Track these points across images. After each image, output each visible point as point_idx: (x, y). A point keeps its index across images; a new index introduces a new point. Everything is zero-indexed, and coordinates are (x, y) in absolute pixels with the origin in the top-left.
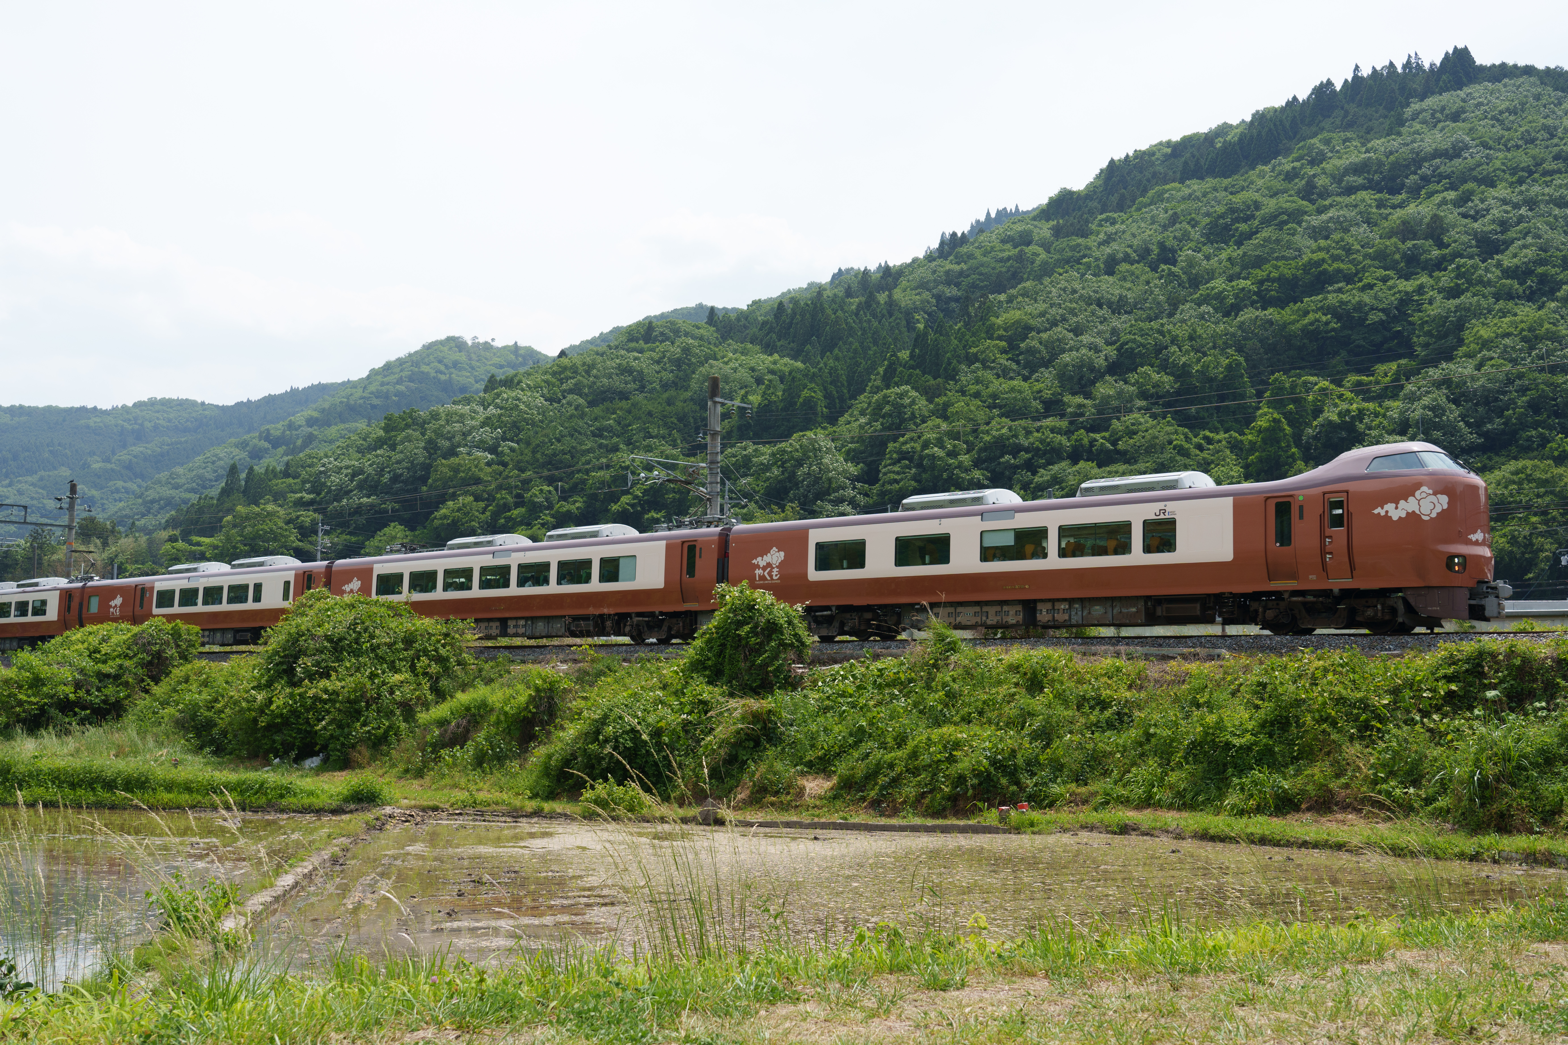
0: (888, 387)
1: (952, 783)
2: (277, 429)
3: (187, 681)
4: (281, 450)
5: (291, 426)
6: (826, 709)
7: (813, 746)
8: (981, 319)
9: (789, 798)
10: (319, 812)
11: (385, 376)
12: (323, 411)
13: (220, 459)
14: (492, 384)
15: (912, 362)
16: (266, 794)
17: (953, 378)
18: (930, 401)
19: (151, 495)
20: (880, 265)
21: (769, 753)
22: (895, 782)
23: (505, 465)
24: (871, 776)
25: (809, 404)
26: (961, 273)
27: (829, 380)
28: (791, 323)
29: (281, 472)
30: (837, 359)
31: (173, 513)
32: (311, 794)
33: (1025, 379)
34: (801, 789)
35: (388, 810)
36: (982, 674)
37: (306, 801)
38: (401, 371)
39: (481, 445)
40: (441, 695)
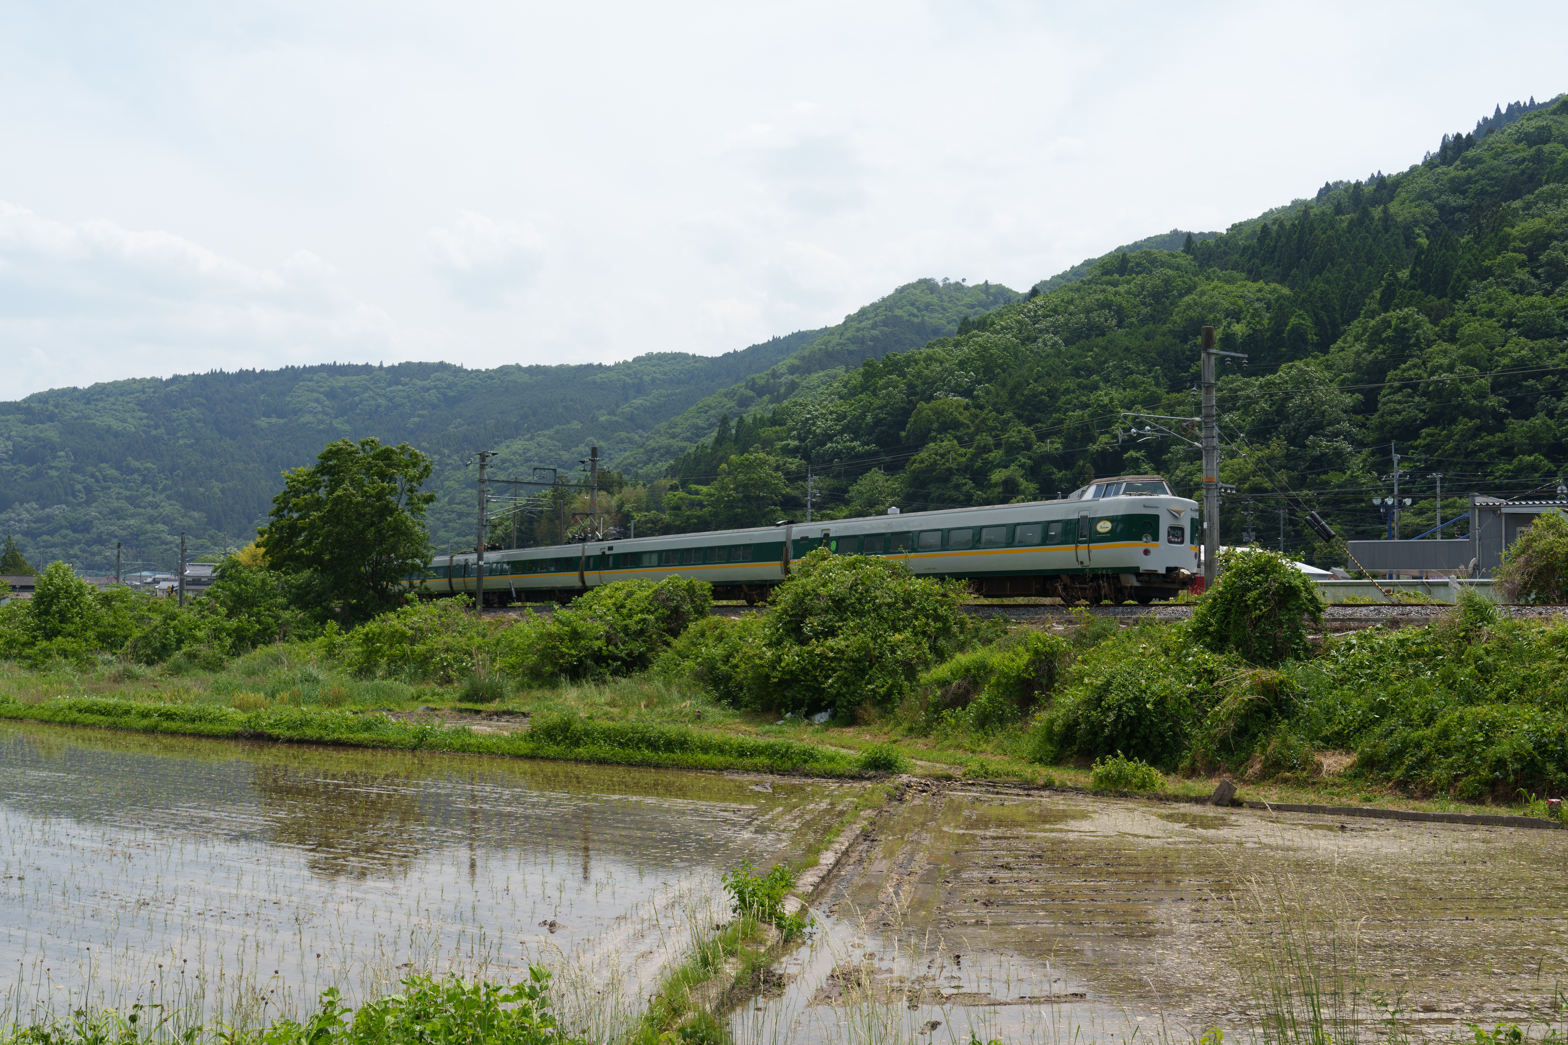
0: (1386, 310)
1: (1490, 767)
2: (761, 378)
3: (703, 635)
4: (766, 398)
5: (774, 375)
6: (1343, 682)
7: (1329, 720)
8: (1493, 230)
9: (1305, 774)
10: (840, 777)
11: (861, 322)
12: (803, 358)
13: (711, 408)
14: (965, 326)
15: (1413, 282)
16: (791, 759)
17: (1462, 297)
18: (1435, 322)
19: (651, 444)
20: (1373, 175)
21: (1282, 727)
22: (1424, 762)
23: (981, 408)
24: (1397, 755)
25: (1299, 334)
26: (1469, 180)
27: (1319, 304)
28: (1275, 247)
29: (769, 420)
30: (1328, 282)
31: (672, 462)
32: (832, 759)
33: (1547, 294)
34: (1318, 765)
35: (905, 778)
36: (1520, 647)
37: (829, 766)
38: (876, 316)
39: (957, 390)
40: (941, 656)
